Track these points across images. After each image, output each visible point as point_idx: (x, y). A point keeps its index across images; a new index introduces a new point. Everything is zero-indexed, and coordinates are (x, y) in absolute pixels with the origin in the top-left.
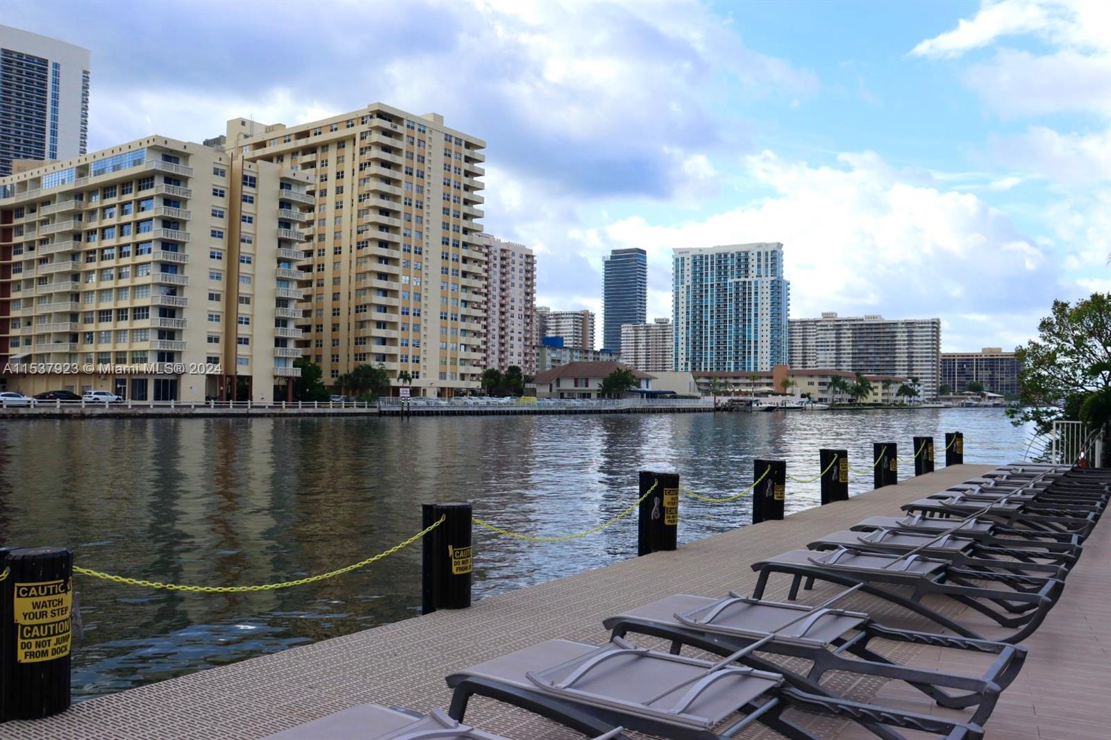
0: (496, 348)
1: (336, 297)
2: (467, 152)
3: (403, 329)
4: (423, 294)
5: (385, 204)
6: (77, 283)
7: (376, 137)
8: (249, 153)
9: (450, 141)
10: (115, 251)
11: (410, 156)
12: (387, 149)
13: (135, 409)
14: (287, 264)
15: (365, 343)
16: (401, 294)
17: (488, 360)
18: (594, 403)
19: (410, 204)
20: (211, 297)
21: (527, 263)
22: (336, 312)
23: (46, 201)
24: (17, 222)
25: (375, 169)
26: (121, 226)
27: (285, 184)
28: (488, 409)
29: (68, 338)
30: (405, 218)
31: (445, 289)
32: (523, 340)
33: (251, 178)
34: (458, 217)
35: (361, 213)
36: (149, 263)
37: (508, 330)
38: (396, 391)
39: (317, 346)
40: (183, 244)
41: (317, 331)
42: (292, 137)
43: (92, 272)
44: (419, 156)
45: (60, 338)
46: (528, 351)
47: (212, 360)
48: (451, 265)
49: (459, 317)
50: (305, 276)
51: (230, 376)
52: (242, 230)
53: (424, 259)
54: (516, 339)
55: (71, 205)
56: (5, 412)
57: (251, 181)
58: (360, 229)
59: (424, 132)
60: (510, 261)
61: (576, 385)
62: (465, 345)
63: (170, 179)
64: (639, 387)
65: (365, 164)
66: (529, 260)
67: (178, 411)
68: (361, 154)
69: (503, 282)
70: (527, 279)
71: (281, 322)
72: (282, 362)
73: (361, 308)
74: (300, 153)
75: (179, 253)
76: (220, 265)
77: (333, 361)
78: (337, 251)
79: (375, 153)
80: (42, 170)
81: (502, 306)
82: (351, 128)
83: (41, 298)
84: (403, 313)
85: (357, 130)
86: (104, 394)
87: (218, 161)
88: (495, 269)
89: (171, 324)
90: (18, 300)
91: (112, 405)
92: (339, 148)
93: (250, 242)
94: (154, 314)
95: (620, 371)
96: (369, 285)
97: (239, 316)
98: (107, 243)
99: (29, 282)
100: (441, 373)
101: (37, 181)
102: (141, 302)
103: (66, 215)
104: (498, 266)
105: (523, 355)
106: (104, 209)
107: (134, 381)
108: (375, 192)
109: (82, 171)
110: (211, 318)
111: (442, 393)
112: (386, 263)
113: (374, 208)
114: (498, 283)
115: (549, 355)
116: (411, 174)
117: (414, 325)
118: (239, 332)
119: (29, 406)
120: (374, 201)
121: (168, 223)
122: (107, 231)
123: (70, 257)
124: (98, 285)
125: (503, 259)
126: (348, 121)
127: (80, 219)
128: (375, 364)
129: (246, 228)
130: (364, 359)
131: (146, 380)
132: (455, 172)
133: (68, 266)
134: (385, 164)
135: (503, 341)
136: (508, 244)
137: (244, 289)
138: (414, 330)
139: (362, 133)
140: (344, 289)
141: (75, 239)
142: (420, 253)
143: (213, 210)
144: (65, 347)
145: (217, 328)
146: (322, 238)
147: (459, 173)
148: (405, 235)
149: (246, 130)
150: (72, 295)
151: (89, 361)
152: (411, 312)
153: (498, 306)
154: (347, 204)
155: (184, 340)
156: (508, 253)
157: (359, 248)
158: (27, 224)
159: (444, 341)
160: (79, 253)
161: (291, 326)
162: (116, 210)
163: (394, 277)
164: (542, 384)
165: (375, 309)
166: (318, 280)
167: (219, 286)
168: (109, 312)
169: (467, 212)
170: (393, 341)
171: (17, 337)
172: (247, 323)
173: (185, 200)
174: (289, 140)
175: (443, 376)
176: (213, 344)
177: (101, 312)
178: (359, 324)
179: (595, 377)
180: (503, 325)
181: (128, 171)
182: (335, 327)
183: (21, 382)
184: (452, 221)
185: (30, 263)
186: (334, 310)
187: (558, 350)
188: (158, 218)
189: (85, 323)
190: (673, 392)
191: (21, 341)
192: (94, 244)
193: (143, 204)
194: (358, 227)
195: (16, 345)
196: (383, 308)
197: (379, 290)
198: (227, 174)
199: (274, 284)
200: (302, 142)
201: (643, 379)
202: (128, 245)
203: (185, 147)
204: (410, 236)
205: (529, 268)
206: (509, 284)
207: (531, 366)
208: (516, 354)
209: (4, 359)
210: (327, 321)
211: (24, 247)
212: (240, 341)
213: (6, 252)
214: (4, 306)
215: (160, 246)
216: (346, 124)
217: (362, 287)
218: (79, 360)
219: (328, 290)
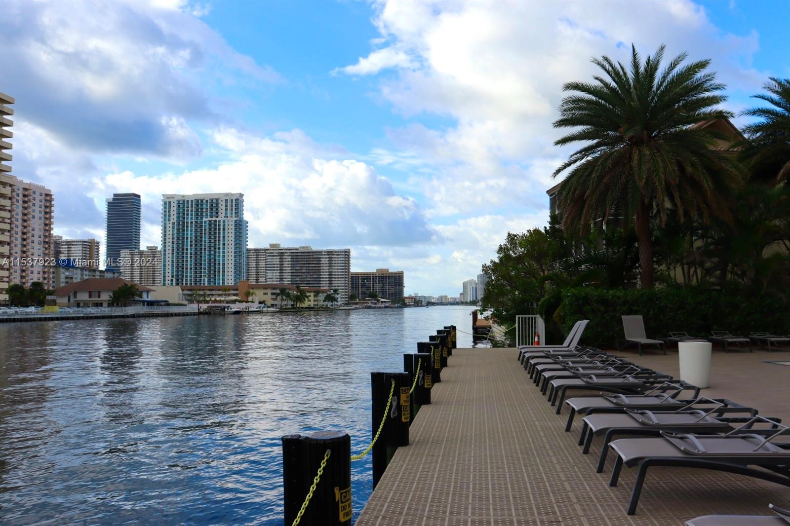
17: (11, 277)
18: (105, 310)
21: (46, 200)
28: (16, 317)
37: (29, 253)
46: (46, 270)
60: (31, 198)
61: (90, 297)
64: (141, 297)
66: (48, 198)
69: (25, 215)
70: (46, 213)
81: (24, 233)
88: (18, 204)
95: (126, 285)
104: (21, 202)
105: (41, 273)
114: (21, 215)
115: (63, 273)
125: (25, 196)
136: (30, 184)
153: (20, 234)
156: (29, 191)
164: (61, 296)
179: (106, 290)
180: (25, 249)
187: (71, 269)
190: (166, 301)
201: (145, 291)
205: (48, 204)
206: (30, 216)
207: (48, 282)
208: (35, 272)
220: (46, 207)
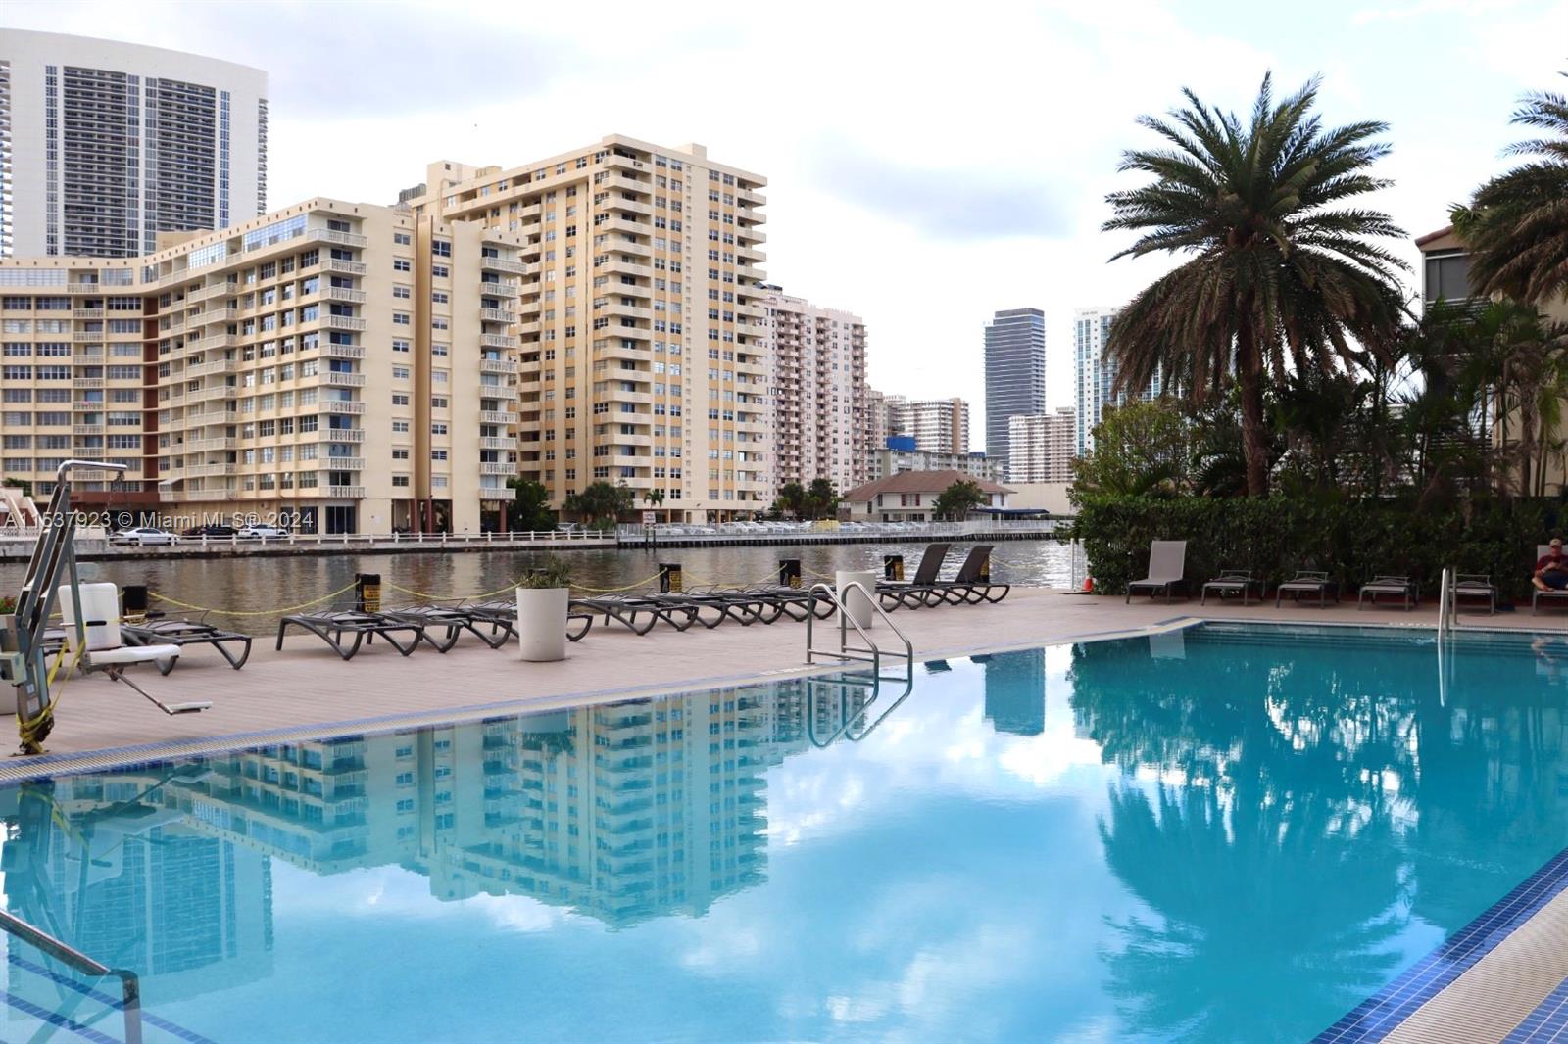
0: (813, 455)
1: (570, 393)
2: (741, 193)
3: (657, 434)
4: (685, 386)
5: (629, 268)
6: (233, 388)
7: (614, 180)
8: (455, 207)
9: (717, 179)
10: (274, 345)
11: (661, 202)
12: (630, 195)
13: (298, 545)
14: (494, 354)
15: (606, 453)
16: (653, 387)
17: (802, 471)
18: (923, 528)
19: (663, 267)
20: (396, 400)
21: (855, 336)
22: (570, 414)
23: (195, 285)
24: (162, 312)
25: (615, 222)
26: (283, 314)
27: (489, 250)
28: (769, 537)
29: (224, 457)
30: (657, 286)
31: (715, 378)
32: (851, 442)
33: (444, 244)
34: (731, 281)
35: (597, 281)
36: (315, 360)
37: (829, 430)
38: (637, 515)
39: (548, 458)
40: (358, 333)
41: (548, 438)
42: (509, 184)
43: (249, 373)
44: (673, 202)
45: (214, 457)
46: (858, 457)
47: (400, 481)
48: (721, 345)
49: (735, 416)
50: (530, 367)
51: (424, 501)
52: (434, 312)
53: (684, 340)
54: (841, 441)
55: (222, 289)
56: (141, 552)
57: (444, 249)
58: (597, 303)
59: (680, 169)
60: (830, 334)
61: (903, 504)
62: (745, 453)
63: (338, 252)
64: (990, 505)
65: (602, 217)
66: (858, 332)
67: (353, 546)
68: (597, 203)
69: (821, 363)
70: (855, 358)
71: (488, 430)
72: (493, 481)
73: (601, 407)
74: (520, 204)
75: (353, 346)
76: (406, 359)
77: (568, 477)
78: (570, 332)
79: (614, 201)
80: (188, 245)
81: (821, 396)
82: (582, 169)
83: (193, 407)
84: (656, 412)
85: (591, 170)
86: (265, 527)
87: (400, 225)
88: (810, 346)
89: (345, 437)
90: (166, 411)
91: (270, 540)
93: (444, 327)
94: (323, 425)
95: (961, 483)
96: (609, 377)
97: (433, 423)
98: (266, 336)
99: (178, 387)
100: (711, 491)
101: (183, 260)
102: (307, 410)
103: (218, 301)
104: (814, 342)
105: (851, 463)
106: (262, 292)
108: (615, 252)
109: (234, 246)
110: (396, 427)
111: (712, 516)
112: (633, 347)
113: (614, 274)
114: (814, 364)
115: (896, 462)
116: (663, 226)
117: (672, 428)
118: (434, 444)
119: (169, 544)
120: (613, 265)
121: (338, 308)
122: (266, 320)
123: (224, 355)
124: (257, 390)
125: (820, 331)
126: (578, 160)
127: (235, 307)
128: (615, 480)
129: (439, 309)
130: (607, 475)
131: (317, 508)
132: (725, 221)
133: (221, 366)
134: (628, 216)
135: (822, 444)
136: (827, 311)
137: (438, 388)
138: (672, 435)
139: (596, 175)
140: (579, 382)
141: (229, 333)
142: (679, 332)
143: (395, 289)
144: (220, 469)
145: (405, 440)
146: (550, 314)
147: (731, 222)
148: (657, 308)
149: (452, 176)
150: (228, 403)
151: (250, 487)
152: (668, 411)
153: (814, 396)
154: (580, 270)
155: (362, 456)
156: (827, 323)
157: (596, 328)
158: (174, 314)
159: (714, 446)
160: (234, 349)
161: (502, 434)
162: (275, 294)
163: (644, 365)
164: (858, 503)
165: (620, 408)
166: (547, 371)
167: (405, 386)
168: (271, 422)
169: (743, 273)
170: (645, 450)
171: (167, 458)
172: (444, 432)
173: (359, 278)
174: (505, 188)
175: (714, 494)
176: (401, 461)
177: (262, 424)
178: (598, 428)
179: (928, 492)
180: (822, 423)
181: (287, 243)
182: (570, 433)
184: (721, 286)
185: (179, 363)
186: (568, 410)
187: (907, 455)
188: (325, 302)
189: (244, 437)
190: (1044, 511)
191: (171, 462)
192: (252, 337)
193: (307, 284)
194: (595, 299)
195: (166, 467)
196: (631, 407)
197: (624, 382)
198: (412, 241)
199: (477, 380)
200: (522, 190)
201: (995, 493)
202: (291, 337)
203: (356, 210)
204: (664, 309)
205: (858, 343)
206: (829, 366)
207: (862, 478)
208: (841, 462)
209: (152, 486)
210: (560, 426)
211: (172, 344)
212: (435, 455)
213: (151, 350)
214: (151, 419)
215: (328, 337)
216: (576, 164)
217: (601, 379)
218: (238, 484)
219: (560, 384)
220: (855, 347)
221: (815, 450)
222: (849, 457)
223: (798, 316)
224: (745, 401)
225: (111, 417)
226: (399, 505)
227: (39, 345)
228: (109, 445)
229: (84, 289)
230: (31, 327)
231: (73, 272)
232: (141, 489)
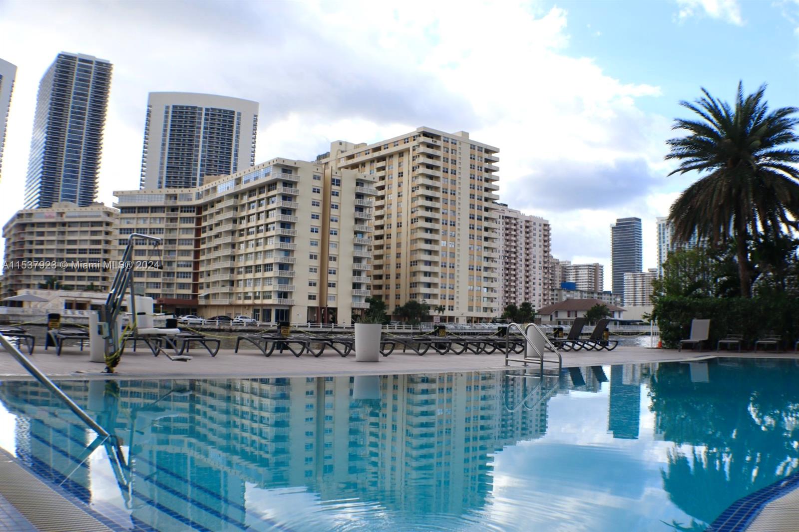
0: (523, 290)
1: (398, 255)
2: (486, 156)
3: (442, 277)
4: (457, 253)
5: (429, 193)
6: (234, 250)
7: (422, 149)
8: (344, 163)
9: (474, 149)
10: (254, 229)
11: (446, 160)
12: (430, 156)
13: (261, 327)
14: (361, 235)
15: (416, 287)
16: (440, 253)
17: (517, 299)
19: (446, 193)
20: (311, 257)
21: (545, 230)
22: (398, 266)
23: (219, 200)
24: (204, 213)
25: (422, 170)
26: (259, 214)
27: (359, 183)
29: (228, 284)
30: (443, 202)
31: (472, 249)
32: (542, 284)
33: (337, 180)
34: (481, 200)
35: (413, 199)
36: (273, 236)
37: (531, 278)
38: (431, 318)
39: (386, 288)
40: (294, 223)
41: (387, 278)
42: (371, 151)
43: (242, 242)
44: (452, 160)
45: (224, 283)
46: (546, 292)
47: (311, 297)
48: (476, 232)
49: (482, 269)
50: (378, 242)
51: (323, 308)
52: (331, 213)
53: (457, 229)
54: (537, 284)
55: (231, 202)
57: (338, 182)
58: (413, 210)
59: (455, 144)
60: (532, 228)
61: (569, 316)
62: (487, 288)
63: (286, 184)
64: (613, 317)
65: (416, 167)
66: (546, 228)
68: (413, 160)
69: (527, 244)
70: (545, 241)
71: (357, 273)
72: (358, 299)
73: (414, 263)
74: (376, 161)
75: (291, 230)
76: (317, 237)
77: (396, 298)
78: (399, 225)
79: (422, 159)
80: (217, 181)
81: (527, 260)
82: (406, 144)
83: (216, 259)
84: (442, 266)
85: (411, 145)
86: (246, 318)
87: (316, 171)
88: (521, 235)
89: (286, 274)
90: (203, 261)
91: (249, 324)
92: (400, 157)
93: (336, 221)
94: (276, 268)
96: (418, 248)
97: (329, 269)
98: (250, 224)
99: (209, 249)
100: (469, 307)
101: (215, 189)
102: (268, 261)
103: (229, 208)
104: (524, 233)
105: (542, 295)
106: (249, 203)
107: (264, 310)
108: (422, 185)
109: (238, 182)
110: (311, 270)
111: (469, 320)
112: (431, 233)
113: (422, 196)
114: (524, 244)
115: (565, 295)
116: (447, 172)
117: (450, 274)
118: (329, 279)
119: (201, 324)
120: (421, 191)
121: (285, 211)
122: (251, 217)
123: (231, 234)
124: (245, 251)
125: (527, 227)
126: (405, 139)
127: (237, 211)
128: (420, 300)
129: (334, 212)
130: (416, 298)
131: (271, 310)
132: (478, 170)
133: (229, 239)
134: (429, 167)
135: (527, 285)
136: (531, 217)
137: (332, 251)
138: (450, 278)
139: (414, 147)
140: (403, 250)
141: (234, 223)
142: (454, 225)
143: (313, 202)
144: (226, 289)
145: (315, 277)
146: (389, 216)
147: (481, 170)
148: (443, 213)
149: (342, 148)
150: (231, 257)
151: (240, 298)
152: (448, 265)
153: (524, 261)
154: (404, 194)
155: (294, 284)
156: (530, 223)
157: (412, 223)
158: (209, 214)
159: (471, 284)
160: (235, 231)
161: (364, 275)
162: (256, 204)
163: (436, 242)
164: (545, 315)
165: (423, 263)
166: (387, 245)
167: (316, 250)
168: (251, 267)
169: (487, 196)
170: (436, 285)
171: (202, 283)
172: (334, 273)
173: (295, 196)
174: (369, 153)
175: (471, 309)
176: (312, 287)
177: (247, 267)
178: (412, 274)
180: (528, 274)
181: (263, 180)
182: (398, 276)
183: (204, 310)
184: (476, 202)
185: (210, 238)
186: (397, 264)
187: (572, 292)
188: (279, 208)
189: (238, 274)
190: (641, 321)
191: (205, 285)
192: (244, 225)
193: (271, 200)
194: (412, 209)
195: (202, 288)
196: (428, 263)
197: (426, 250)
198: (322, 178)
199: (352, 248)
200: (377, 154)
201: (616, 311)
202: (262, 225)
203: (295, 163)
204: (447, 214)
205: (546, 233)
206: (531, 245)
207: (548, 303)
208: (537, 295)
209: (195, 297)
210: (393, 271)
211: (207, 229)
212: (330, 285)
213: (198, 232)
214: (196, 265)
215: (279, 225)
216: (403, 141)
217: (414, 248)
218: (234, 297)
219: (393, 251)
220: (545, 236)
221: (523, 288)
222: (541, 292)
223: (515, 219)
224: (487, 261)
225: (179, 263)
226: (311, 309)
227: (151, 229)
228: (178, 277)
229: (171, 203)
230: (148, 221)
231: (167, 195)
232: (191, 298)
